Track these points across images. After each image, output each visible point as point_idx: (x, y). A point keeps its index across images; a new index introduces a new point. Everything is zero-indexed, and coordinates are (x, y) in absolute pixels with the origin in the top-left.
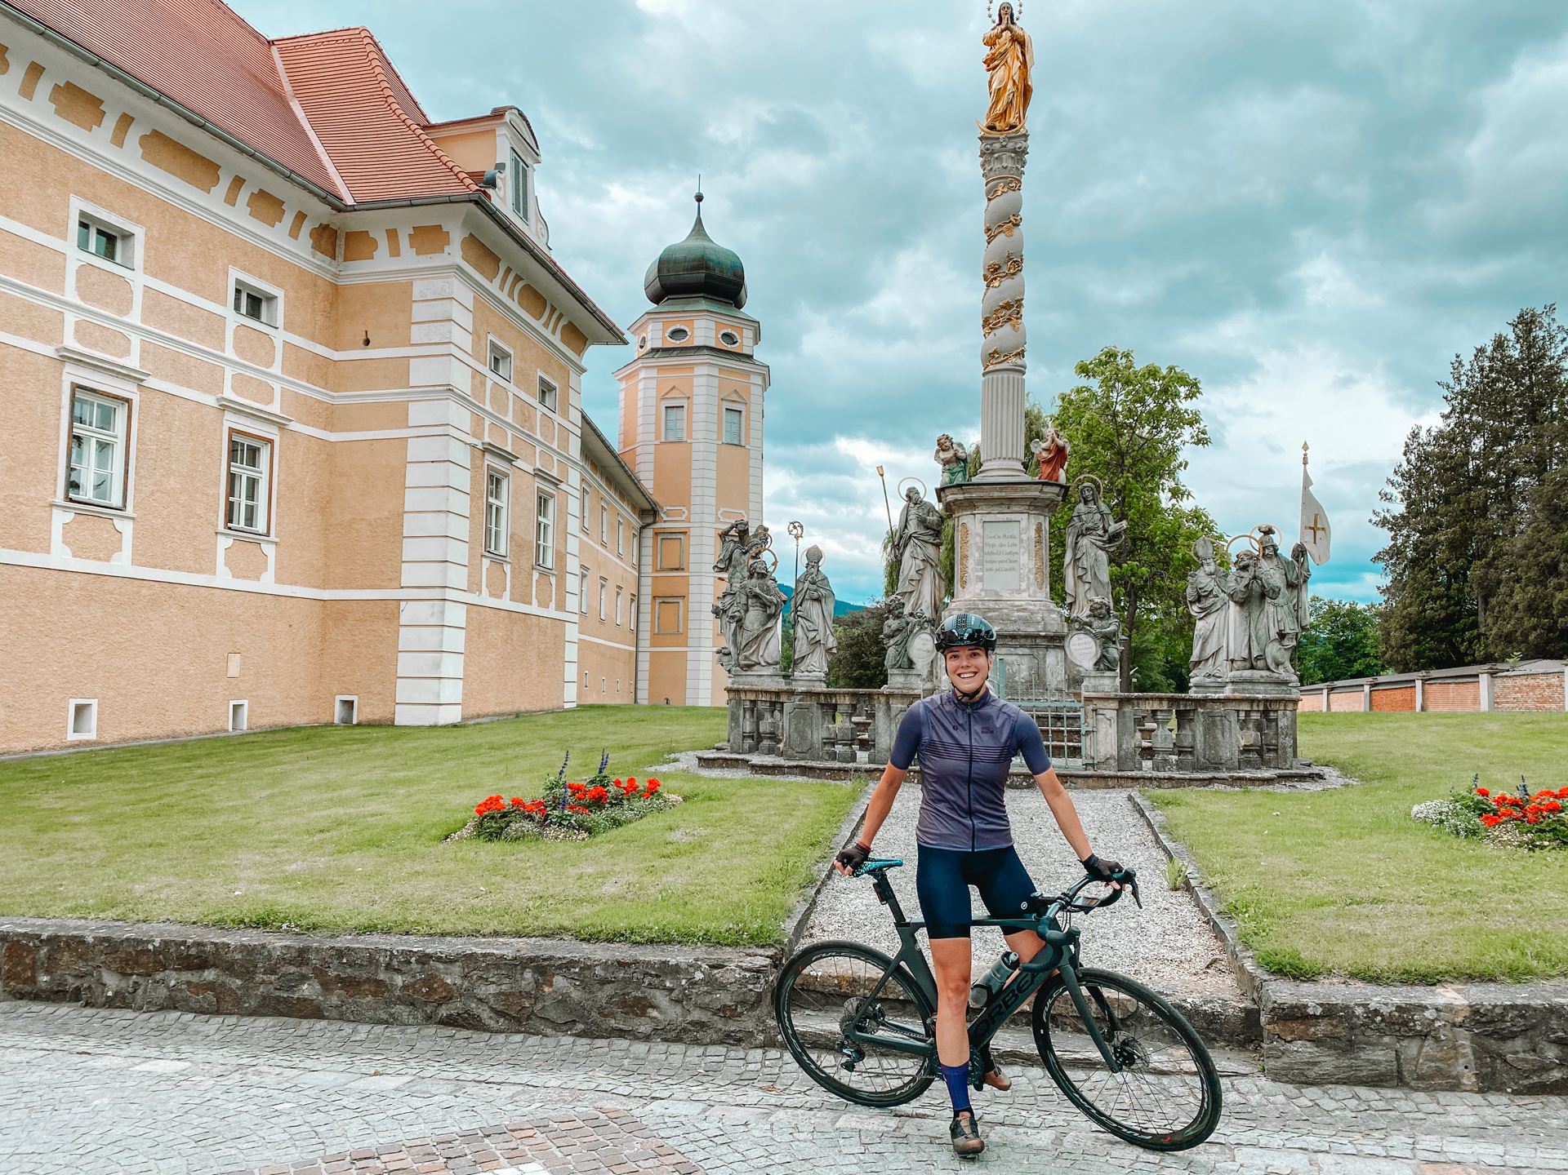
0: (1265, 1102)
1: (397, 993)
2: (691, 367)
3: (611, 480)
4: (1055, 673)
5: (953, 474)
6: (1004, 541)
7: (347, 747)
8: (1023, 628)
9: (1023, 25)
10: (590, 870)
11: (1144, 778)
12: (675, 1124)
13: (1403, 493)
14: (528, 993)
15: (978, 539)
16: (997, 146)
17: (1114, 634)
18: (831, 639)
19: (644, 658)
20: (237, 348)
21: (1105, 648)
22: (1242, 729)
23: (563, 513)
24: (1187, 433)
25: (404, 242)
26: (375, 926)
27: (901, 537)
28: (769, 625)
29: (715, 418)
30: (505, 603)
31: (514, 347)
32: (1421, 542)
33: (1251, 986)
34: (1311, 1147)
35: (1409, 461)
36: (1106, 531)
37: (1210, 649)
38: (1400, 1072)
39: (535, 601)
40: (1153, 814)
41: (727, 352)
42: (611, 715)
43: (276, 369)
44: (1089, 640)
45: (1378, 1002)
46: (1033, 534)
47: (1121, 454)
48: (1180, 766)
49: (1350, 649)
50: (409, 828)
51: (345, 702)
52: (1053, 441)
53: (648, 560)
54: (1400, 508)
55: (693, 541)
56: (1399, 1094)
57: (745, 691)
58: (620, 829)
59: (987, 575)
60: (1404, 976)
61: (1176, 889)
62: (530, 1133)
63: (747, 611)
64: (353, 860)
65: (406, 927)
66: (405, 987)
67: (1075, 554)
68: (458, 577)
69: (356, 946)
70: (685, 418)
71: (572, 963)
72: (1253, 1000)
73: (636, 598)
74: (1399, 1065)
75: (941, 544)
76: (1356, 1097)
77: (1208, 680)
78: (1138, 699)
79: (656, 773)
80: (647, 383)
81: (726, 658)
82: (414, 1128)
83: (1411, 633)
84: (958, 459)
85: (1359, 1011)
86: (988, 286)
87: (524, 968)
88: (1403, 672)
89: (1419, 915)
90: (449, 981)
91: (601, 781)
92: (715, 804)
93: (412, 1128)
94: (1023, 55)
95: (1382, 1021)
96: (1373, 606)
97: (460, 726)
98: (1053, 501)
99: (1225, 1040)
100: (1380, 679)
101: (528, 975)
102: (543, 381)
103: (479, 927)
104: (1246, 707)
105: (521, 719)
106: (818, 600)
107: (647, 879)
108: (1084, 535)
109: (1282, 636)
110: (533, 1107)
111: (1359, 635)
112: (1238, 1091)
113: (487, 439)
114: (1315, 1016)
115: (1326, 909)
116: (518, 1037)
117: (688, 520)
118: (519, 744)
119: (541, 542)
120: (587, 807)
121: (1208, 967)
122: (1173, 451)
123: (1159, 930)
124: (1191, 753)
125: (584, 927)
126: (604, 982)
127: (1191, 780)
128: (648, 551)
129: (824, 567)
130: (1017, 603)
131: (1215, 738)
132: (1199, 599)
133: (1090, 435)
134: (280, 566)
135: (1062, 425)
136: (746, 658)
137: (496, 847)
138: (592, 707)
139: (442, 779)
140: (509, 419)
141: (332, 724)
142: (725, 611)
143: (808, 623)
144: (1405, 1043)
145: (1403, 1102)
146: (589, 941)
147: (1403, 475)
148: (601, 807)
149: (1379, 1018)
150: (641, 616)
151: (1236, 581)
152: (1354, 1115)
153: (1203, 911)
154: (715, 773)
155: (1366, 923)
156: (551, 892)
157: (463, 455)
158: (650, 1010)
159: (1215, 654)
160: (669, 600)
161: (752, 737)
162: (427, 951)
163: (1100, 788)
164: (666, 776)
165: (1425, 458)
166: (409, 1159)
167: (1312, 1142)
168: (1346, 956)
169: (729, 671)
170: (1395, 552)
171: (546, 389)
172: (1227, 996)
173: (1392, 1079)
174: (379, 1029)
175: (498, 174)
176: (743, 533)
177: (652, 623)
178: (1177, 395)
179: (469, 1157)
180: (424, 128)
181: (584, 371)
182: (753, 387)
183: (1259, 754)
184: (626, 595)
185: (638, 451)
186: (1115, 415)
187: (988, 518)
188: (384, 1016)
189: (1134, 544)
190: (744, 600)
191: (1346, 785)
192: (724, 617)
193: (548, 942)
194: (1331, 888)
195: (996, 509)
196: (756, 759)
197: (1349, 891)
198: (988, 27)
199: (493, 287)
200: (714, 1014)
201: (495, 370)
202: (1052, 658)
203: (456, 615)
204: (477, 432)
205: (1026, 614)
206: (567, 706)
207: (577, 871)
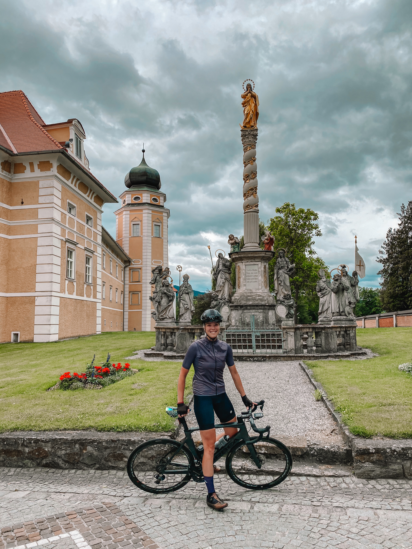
0: (355, 487)
1: (26, 455)
2: (142, 210)
3: (113, 251)
4: (272, 319)
5: (234, 248)
6: (253, 272)
7: (15, 352)
8: (260, 302)
9: (255, 91)
10: (102, 402)
11: (304, 356)
12: (133, 509)
13: (387, 251)
14: (77, 453)
15: (244, 271)
16: (247, 133)
17: (292, 305)
18: (193, 307)
19: (126, 314)
21: (289, 310)
22: (338, 337)
23: (95, 263)
24: (314, 231)
25: (36, 167)
26: (18, 428)
27: (217, 271)
28: (170, 304)
29: (150, 228)
30: (74, 296)
31: (77, 204)
32: (393, 267)
33: (348, 440)
34: (374, 507)
35: (388, 240)
36: (288, 268)
37: (325, 308)
38: (404, 473)
39: (85, 295)
40: (308, 370)
41: (155, 205)
42: (114, 336)
44: (284, 307)
45: (395, 447)
46: (263, 269)
47: (292, 239)
48: (317, 351)
49: (371, 304)
50: (35, 386)
51: (15, 334)
52: (269, 236)
53: (127, 279)
54: (386, 256)
55: (143, 271)
56: (404, 482)
57: (162, 328)
58: (114, 384)
59: (247, 284)
60: (404, 436)
61: (318, 400)
62: (74, 516)
63: (162, 299)
64: (12, 399)
65: (30, 428)
66: (29, 453)
67: (277, 276)
68: (56, 287)
69: (10, 437)
70: (140, 228)
71: (94, 441)
72: (349, 446)
73: (123, 292)
74: (404, 470)
75: (231, 273)
76: (389, 483)
77: (325, 319)
78: (301, 328)
79: (129, 360)
80: (126, 216)
81: (155, 316)
82: (29, 516)
83: (391, 299)
84: (236, 243)
85: (388, 450)
86: (245, 182)
87: (75, 444)
88: (389, 312)
89: (406, 410)
90: (46, 450)
91: (107, 365)
92: (150, 372)
93: (27, 516)
94: (255, 101)
95: (397, 454)
96: (378, 289)
97: (58, 342)
98: (269, 257)
99: (340, 462)
100: (382, 315)
101: (77, 446)
102: (87, 216)
103: (58, 427)
104: (339, 330)
105: (80, 339)
106: (188, 293)
107: (124, 405)
108: (280, 269)
109: (350, 303)
110: (77, 503)
111: (373, 299)
112: (345, 483)
113: (67, 237)
114: (372, 453)
115: (373, 408)
116: (73, 471)
117: (141, 264)
118: (79, 349)
119: (87, 274)
120: (102, 375)
121: (332, 432)
122: (310, 238)
123: (313, 418)
124: (320, 347)
125: (99, 426)
126: (106, 448)
127: (321, 357)
128: (127, 276)
129: (190, 282)
130: (258, 294)
131: (328, 341)
132: (320, 291)
133: (281, 233)
135: (272, 230)
136: (162, 316)
137: (67, 393)
138: (107, 333)
139: (49, 364)
140: (75, 230)
141: (10, 343)
142: (154, 299)
143: (184, 302)
144: (405, 462)
145: (406, 485)
146: (101, 431)
147: (386, 245)
148: (107, 376)
149: (396, 453)
150: (125, 299)
151: (333, 284)
152: (388, 491)
153: (329, 410)
154: (151, 359)
155: (388, 414)
156: (87, 411)
157: (58, 243)
158: (124, 458)
159: (327, 310)
160: (135, 293)
161: (164, 345)
162: (38, 438)
163: (289, 360)
164: (133, 361)
165: (394, 239)
166: (25, 531)
167: (374, 504)
168: (382, 428)
169: (156, 320)
170: (385, 271)
171: (88, 219)
172: (340, 444)
173: (401, 476)
174: (18, 470)
175: (70, 143)
176: (160, 270)
177: (129, 301)
178: (311, 219)
179: (50, 529)
180: (43, 126)
181: (102, 212)
182: (164, 217)
183: (343, 346)
184: (119, 291)
185: (123, 240)
186: (289, 226)
187: (247, 263)
188: (21, 464)
189: (297, 270)
190: (161, 295)
191: (375, 357)
192: (154, 301)
193: (85, 432)
194: (374, 400)
195: (250, 261)
196: (166, 353)
197: (381, 401)
198: (243, 92)
199: (69, 183)
200: (149, 459)
201: (70, 212)
202: (271, 313)
203: (56, 301)
204: (63, 235)
205: (261, 297)
206: (97, 333)
207: (97, 402)
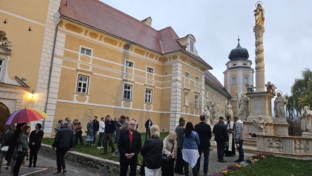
2: (237, 70)
5: (249, 91)
6: (259, 104)
15: (254, 104)
16: (257, 30)
20: (147, 77)
25: (171, 58)
29: (242, 79)
30: (188, 114)
31: (191, 72)
36: (283, 102)
39: (195, 113)
41: (245, 67)
43: (153, 79)
51: (163, 129)
59: (255, 110)
67: (276, 107)
68: (179, 110)
70: (236, 80)
80: (229, 74)
94: (262, 12)
102: (196, 77)
108: (278, 103)
113: (185, 88)
119: (196, 104)
134: (153, 108)
140: (189, 84)
157: (180, 91)
175: (187, 45)
180: (178, 39)
182: (250, 73)
185: (227, 86)
187: (255, 100)
195: (257, 98)
199: (186, 63)
201: (186, 76)
203: (179, 116)
204: (182, 86)
